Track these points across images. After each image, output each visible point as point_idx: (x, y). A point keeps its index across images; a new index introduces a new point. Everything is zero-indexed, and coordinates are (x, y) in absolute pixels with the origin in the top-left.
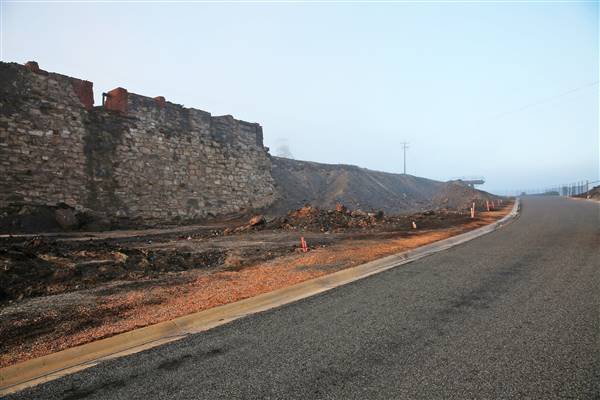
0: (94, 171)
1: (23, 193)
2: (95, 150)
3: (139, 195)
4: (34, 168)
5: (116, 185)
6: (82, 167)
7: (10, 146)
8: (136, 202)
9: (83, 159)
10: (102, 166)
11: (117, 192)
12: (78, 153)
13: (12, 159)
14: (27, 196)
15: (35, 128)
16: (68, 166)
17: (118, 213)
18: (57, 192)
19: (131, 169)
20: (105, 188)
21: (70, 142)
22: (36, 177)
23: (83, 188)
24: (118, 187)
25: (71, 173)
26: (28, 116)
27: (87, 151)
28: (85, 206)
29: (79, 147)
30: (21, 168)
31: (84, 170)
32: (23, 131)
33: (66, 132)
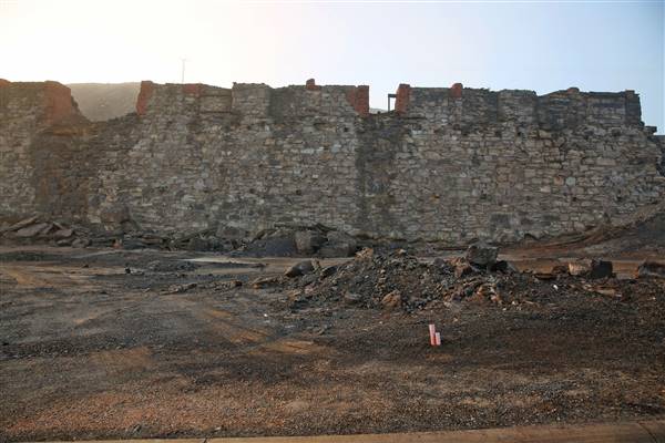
0: (367, 186)
1: (294, 213)
2: (369, 161)
3: (422, 211)
4: (303, 188)
5: (392, 200)
6: (352, 183)
7: (284, 168)
8: (416, 220)
9: (355, 173)
10: (376, 180)
11: (392, 209)
12: (349, 167)
13: (285, 180)
14: (296, 217)
15: (306, 146)
16: (338, 182)
17: (392, 235)
18: (325, 212)
19: (412, 181)
20: (379, 205)
21: (340, 157)
22: (305, 197)
23: (353, 205)
24: (394, 203)
25: (340, 190)
26: (301, 135)
27: (359, 164)
28: (354, 226)
29: (350, 161)
30: (293, 189)
31: (355, 186)
32: (296, 151)
33: (336, 146)
